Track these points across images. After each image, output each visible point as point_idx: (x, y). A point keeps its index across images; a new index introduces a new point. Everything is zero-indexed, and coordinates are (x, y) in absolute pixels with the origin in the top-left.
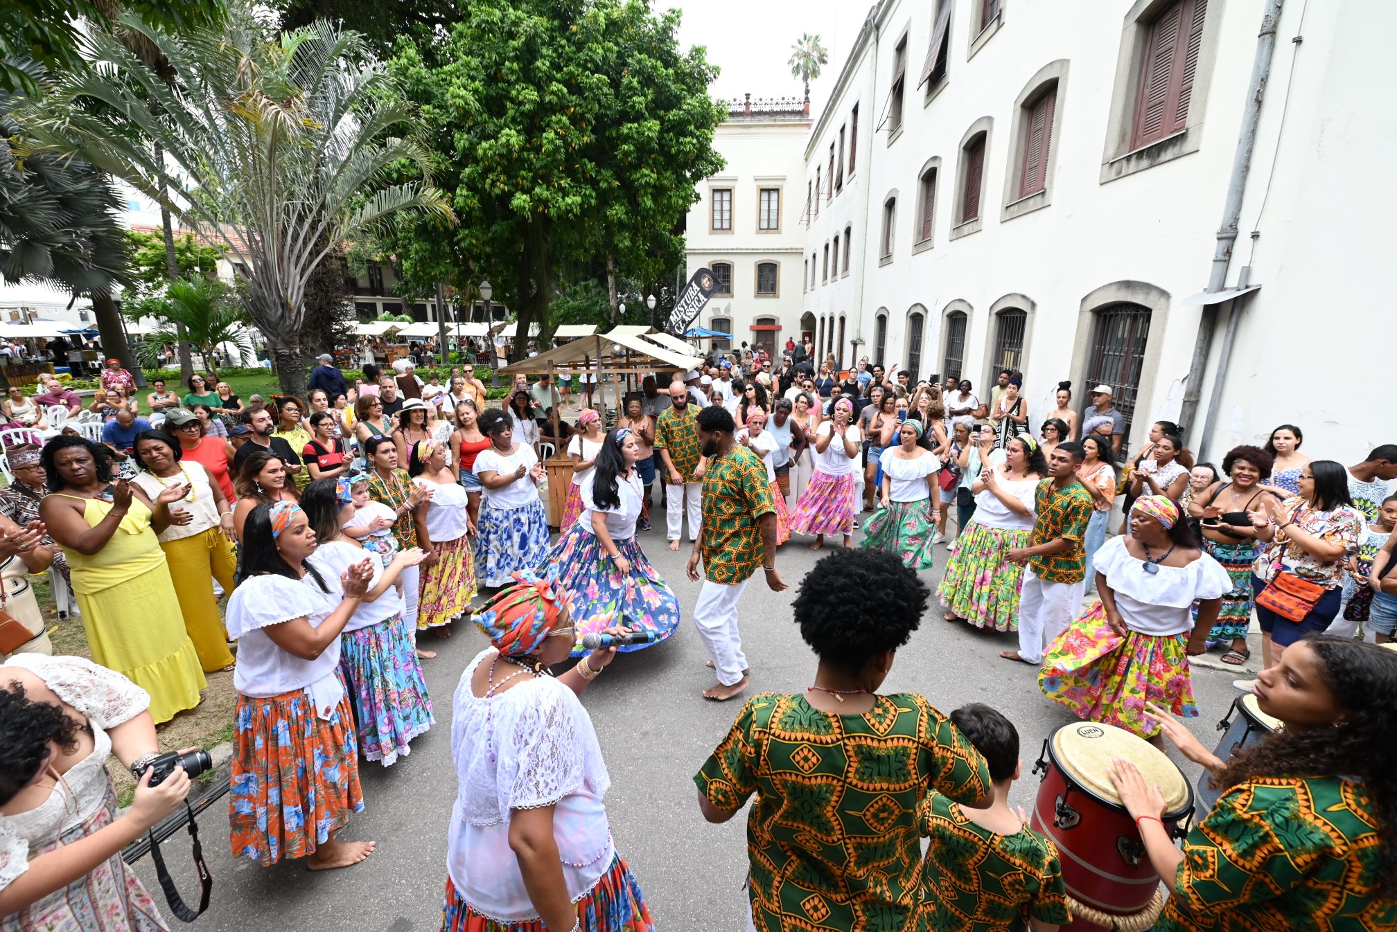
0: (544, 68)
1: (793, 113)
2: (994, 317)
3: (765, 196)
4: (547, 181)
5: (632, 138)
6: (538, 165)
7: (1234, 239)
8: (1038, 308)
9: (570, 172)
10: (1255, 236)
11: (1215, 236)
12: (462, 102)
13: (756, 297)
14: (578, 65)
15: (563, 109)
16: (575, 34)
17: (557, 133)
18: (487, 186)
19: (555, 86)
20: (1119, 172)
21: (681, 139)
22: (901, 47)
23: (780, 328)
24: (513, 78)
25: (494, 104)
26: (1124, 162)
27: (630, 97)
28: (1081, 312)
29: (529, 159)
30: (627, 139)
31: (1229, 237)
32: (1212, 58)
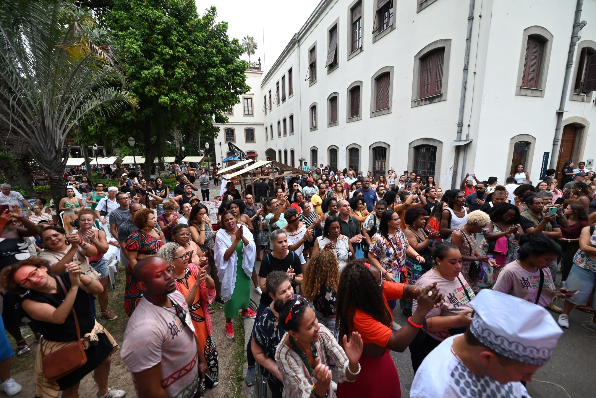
0: (175, 40)
1: (254, 68)
2: (371, 150)
3: (246, 101)
4: (176, 90)
5: (214, 75)
6: (171, 84)
7: (462, 126)
8: (391, 147)
9: (186, 88)
10: (469, 126)
11: (457, 126)
12: (135, 51)
13: (246, 143)
14: (190, 41)
15: (183, 59)
16: (188, 27)
17: (182, 70)
18: (146, 92)
19: (180, 49)
20: (419, 104)
21: (235, 78)
22: (313, 50)
23: (257, 155)
24: (159, 43)
25: (148, 53)
26: (420, 101)
27: (212, 57)
28: (409, 148)
29: (167, 80)
30: (211, 75)
31: (460, 125)
32: (448, 73)
